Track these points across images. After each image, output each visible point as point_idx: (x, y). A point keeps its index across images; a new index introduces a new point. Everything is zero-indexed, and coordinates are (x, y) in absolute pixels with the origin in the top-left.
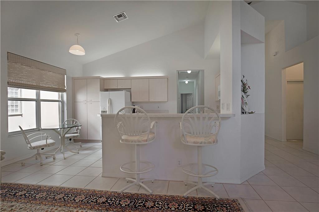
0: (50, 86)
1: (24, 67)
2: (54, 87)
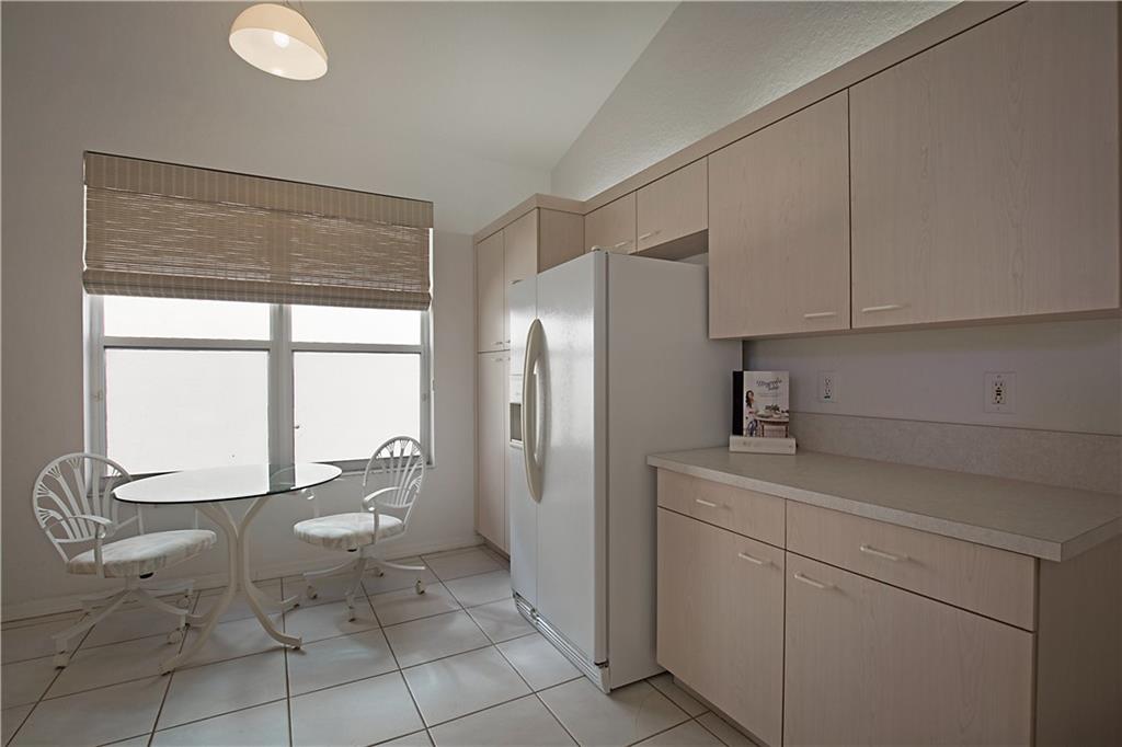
0: (334, 283)
1: (180, 205)
2: (352, 284)
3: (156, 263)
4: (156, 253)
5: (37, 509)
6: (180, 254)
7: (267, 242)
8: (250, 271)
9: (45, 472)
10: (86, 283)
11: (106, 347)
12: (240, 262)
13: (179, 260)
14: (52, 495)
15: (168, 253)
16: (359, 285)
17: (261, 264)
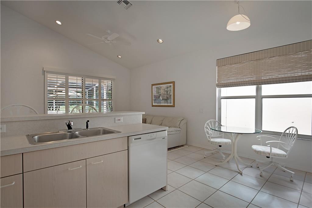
1: (233, 65)
3: (229, 80)
4: (229, 77)
5: (205, 128)
6: (233, 77)
7: (253, 69)
8: (249, 78)
9: (207, 122)
10: (217, 86)
11: (221, 99)
12: (247, 76)
13: (233, 78)
14: (208, 127)
15: (231, 77)
16: (283, 76)
17: (252, 75)
